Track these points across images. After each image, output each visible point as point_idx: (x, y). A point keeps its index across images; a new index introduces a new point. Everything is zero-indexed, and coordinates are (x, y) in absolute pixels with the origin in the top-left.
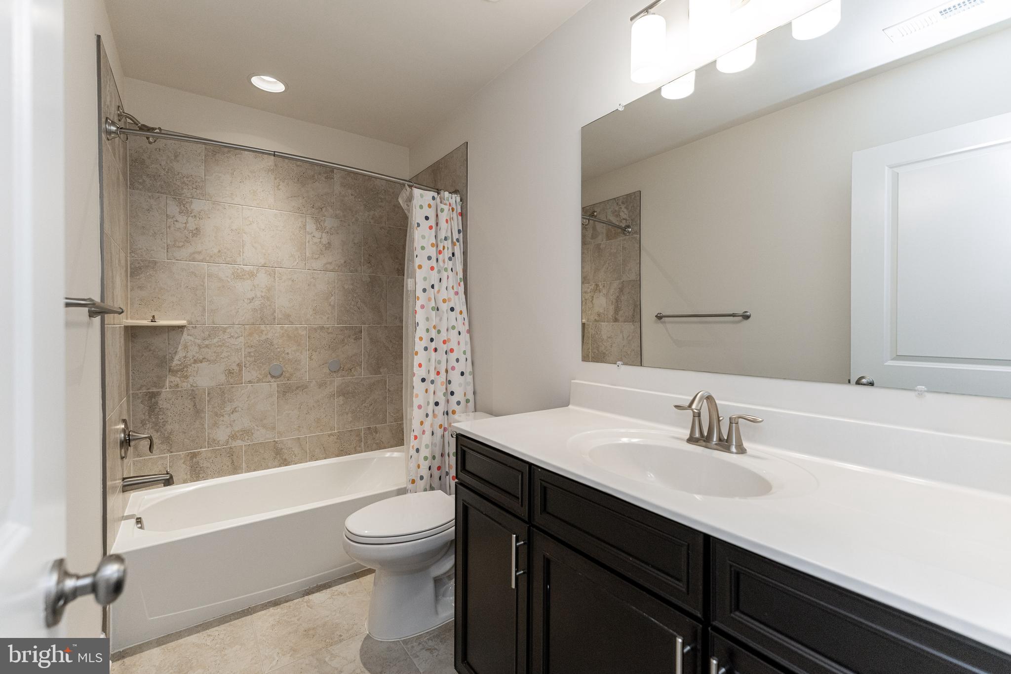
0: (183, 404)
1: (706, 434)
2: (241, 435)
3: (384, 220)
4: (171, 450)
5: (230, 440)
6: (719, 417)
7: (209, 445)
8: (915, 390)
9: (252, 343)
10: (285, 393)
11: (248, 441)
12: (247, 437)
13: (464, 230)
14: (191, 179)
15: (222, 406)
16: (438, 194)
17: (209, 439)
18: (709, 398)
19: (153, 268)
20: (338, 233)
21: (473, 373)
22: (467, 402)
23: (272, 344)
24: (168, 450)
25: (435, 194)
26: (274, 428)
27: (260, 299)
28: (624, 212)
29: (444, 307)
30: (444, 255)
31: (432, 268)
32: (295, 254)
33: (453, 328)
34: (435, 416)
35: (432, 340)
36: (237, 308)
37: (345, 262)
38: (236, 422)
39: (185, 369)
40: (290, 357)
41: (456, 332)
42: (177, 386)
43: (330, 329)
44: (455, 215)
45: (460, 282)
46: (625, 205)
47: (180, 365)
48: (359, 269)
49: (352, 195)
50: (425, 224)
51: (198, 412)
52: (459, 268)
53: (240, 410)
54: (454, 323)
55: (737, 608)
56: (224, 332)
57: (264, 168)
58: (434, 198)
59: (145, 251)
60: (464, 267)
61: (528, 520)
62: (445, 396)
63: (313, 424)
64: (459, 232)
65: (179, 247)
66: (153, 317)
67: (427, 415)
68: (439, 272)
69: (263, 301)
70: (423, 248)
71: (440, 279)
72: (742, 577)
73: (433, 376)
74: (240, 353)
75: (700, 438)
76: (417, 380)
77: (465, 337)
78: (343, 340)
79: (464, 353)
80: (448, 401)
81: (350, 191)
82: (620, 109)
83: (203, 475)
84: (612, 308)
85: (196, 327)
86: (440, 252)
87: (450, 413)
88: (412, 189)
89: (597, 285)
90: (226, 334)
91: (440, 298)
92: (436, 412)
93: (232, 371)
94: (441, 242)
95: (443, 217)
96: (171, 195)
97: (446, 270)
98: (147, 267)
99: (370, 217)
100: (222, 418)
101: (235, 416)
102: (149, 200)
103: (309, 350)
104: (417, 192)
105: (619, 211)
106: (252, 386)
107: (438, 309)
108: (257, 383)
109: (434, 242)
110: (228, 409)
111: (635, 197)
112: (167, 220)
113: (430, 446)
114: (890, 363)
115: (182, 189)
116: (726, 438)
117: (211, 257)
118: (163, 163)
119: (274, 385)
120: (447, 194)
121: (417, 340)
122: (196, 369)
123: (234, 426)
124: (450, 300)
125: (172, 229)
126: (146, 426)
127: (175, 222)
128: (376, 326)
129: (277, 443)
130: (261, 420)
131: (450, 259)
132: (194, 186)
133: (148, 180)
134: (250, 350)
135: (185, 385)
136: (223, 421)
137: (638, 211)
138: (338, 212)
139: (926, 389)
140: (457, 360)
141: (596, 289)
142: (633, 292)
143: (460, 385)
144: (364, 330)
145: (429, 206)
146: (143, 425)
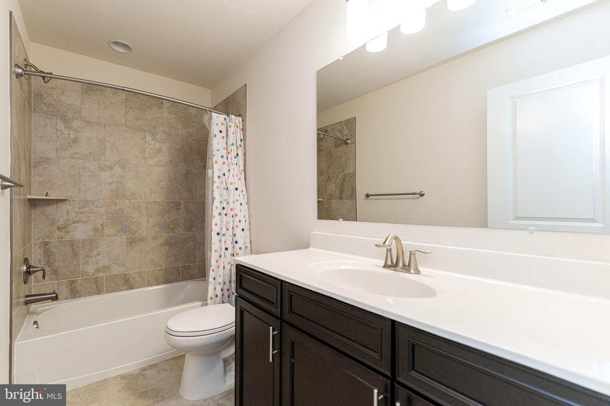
0: (66, 250)
1: (395, 262)
2: (103, 269)
3: (195, 135)
4: (58, 279)
5: (96, 273)
6: (403, 252)
7: (83, 276)
8: (528, 230)
9: (110, 211)
10: (131, 243)
11: (108, 273)
12: (107, 271)
13: (243, 140)
14: (73, 107)
15: (91, 251)
16: (228, 116)
17: (82, 272)
18: (396, 238)
19: (48, 163)
20: (166, 142)
21: (250, 230)
22: (246, 248)
23: (123, 212)
24: (56, 279)
25: (226, 117)
26: (124, 266)
27: (115, 183)
28: (345, 130)
29: (232, 188)
30: (231, 155)
31: (224, 163)
32: (138, 155)
33: (237, 201)
34: (225, 256)
35: (224, 208)
36: (101, 189)
37: (170, 161)
38: (100, 261)
39: (68, 227)
40: (135, 220)
41: (239, 203)
42: (62, 238)
43: (161, 202)
44: (238, 130)
45: (242, 172)
46: (346, 126)
47: (64, 224)
48: (179, 165)
49: (175, 118)
50: (220, 135)
51: (75, 255)
52: (241, 163)
53: (102, 253)
54: (238, 198)
55: (413, 369)
56: (93, 204)
57: (119, 100)
58: (225, 119)
59: (42, 152)
60: (244, 163)
61: (281, 317)
62: (232, 244)
63: (149, 263)
64: (241, 140)
65: (64, 150)
66: (47, 193)
67: (220, 256)
68: (228, 165)
69: (117, 185)
70: (218, 150)
71: (229, 170)
72: (416, 348)
73: (224, 231)
74: (103, 217)
75: (391, 265)
76: (214, 234)
77: (245, 206)
78: (169, 210)
79: (244, 216)
80: (234, 247)
81: (173, 116)
82: (340, 59)
83: (78, 295)
84: (338, 191)
85: (74, 200)
86: (229, 153)
87: (235, 255)
88: (211, 113)
89: (329, 177)
90: (94, 205)
91: (229, 182)
92: (226, 254)
93: (98, 229)
94: (229, 147)
95: (231, 131)
96: (59, 116)
97: (233, 164)
98: (43, 162)
99: (186, 132)
100: (90, 259)
101: (99, 257)
102: (45, 120)
103: (147, 216)
104: (214, 115)
105: (343, 130)
106: (110, 238)
107: (227, 189)
108: (113, 236)
109: (225, 146)
110: (95, 253)
111: (353, 121)
112: (56, 132)
113: (222, 276)
114: (512, 222)
115: (67, 113)
116: (407, 265)
117: (85, 156)
118: (55, 97)
119: (125, 238)
120: (233, 116)
121: (214, 208)
122: (74, 227)
123: (98, 263)
124: (235, 183)
125: (60, 138)
126: (42, 263)
127: (62, 134)
128: (189, 201)
129: (126, 275)
130: (116, 260)
131: (235, 157)
132: (74, 111)
133: (45, 107)
134: (109, 216)
135: (67, 238)
136: (91, 260)
137: (354, 130)
138: (165, 129)
139: (535, 229)
140: (240, 221)
141: (329, 179)
142: (351, 181)
143: (241, 237)
144: (182, 203)
145: (222, 124)
146: (40, 263)
